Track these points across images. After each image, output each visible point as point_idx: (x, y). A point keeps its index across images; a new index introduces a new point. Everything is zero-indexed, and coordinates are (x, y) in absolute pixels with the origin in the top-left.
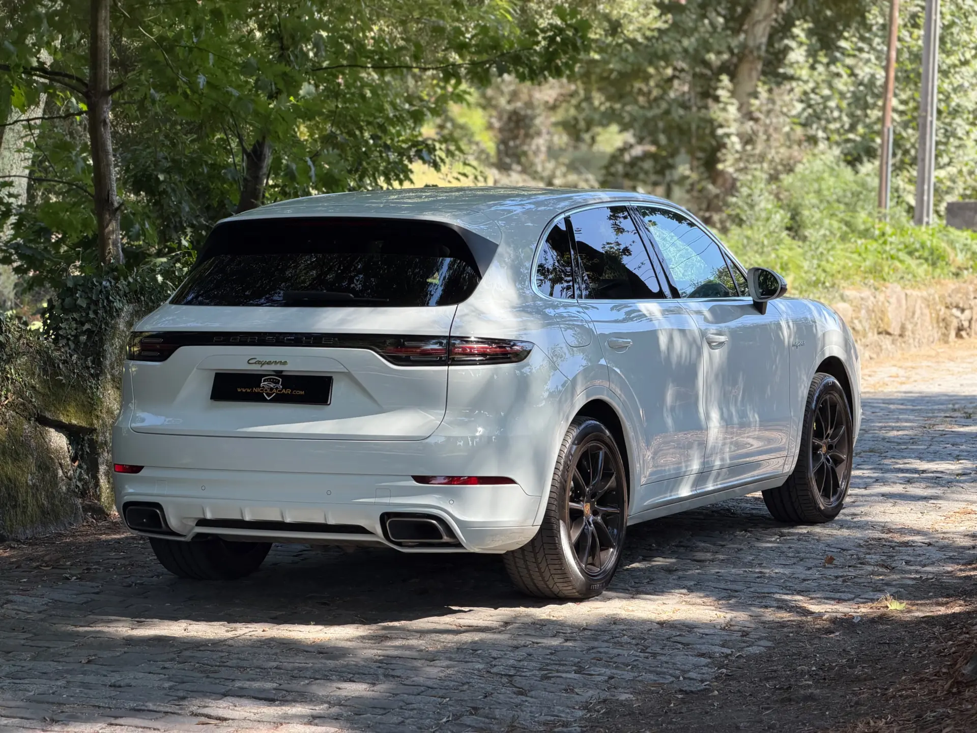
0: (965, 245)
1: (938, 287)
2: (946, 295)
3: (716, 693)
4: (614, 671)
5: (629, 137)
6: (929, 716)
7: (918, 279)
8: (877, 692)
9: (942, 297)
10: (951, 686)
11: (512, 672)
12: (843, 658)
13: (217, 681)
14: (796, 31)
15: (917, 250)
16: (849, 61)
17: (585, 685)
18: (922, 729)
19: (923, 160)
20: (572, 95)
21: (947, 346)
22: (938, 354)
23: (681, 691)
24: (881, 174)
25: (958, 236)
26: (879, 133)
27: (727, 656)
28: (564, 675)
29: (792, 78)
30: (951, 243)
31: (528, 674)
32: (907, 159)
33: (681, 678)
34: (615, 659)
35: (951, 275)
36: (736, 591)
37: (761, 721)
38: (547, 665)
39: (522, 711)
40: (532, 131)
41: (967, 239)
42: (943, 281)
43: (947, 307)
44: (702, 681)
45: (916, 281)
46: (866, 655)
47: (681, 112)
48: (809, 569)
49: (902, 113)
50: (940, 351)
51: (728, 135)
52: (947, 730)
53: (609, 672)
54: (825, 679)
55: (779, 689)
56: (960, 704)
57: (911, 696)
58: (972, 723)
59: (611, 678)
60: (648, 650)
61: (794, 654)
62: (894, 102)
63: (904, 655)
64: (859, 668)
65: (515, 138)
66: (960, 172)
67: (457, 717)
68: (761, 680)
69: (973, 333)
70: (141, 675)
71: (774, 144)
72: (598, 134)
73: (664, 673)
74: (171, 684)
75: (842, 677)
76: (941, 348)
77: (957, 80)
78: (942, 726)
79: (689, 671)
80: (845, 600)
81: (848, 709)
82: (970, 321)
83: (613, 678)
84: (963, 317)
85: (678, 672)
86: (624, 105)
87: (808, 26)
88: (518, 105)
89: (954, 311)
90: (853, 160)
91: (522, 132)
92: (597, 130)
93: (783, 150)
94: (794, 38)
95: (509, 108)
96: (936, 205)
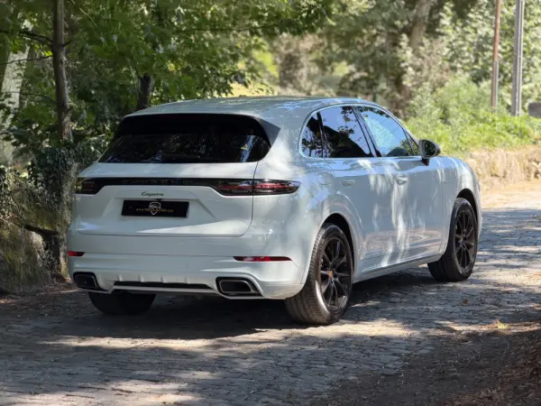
1: (525, 150)
2: (529, 154)
3: (403, 375)
4: (346, 364)
5: (352, 68)
6: (521, 387)
8: (492, 375)
9: (526, 156)
10: (533, 371)
11: (290, 365)
12: (473, 355)
13: (126, 371)
14: (446, 8)
15: (512, 129)
16: (474, 25)
17: (330, 372)
19: (516, 79)
20: (321, 45)
21: (530, 182)
22: (524, 187)
23: (383, 375)
24: (492, 87)
25: (535, 121)
26: (491, 65)
27: (408, 355)
28: (319, 366)
29: (442, 34)
30: (531, 125)
31: (299, 366)
32: (507, 79)
33: (383, 368)
34: (346, 357)
35: (531, 143)
36: (414, 319)
37: (428, 391)
38: (309, 361)
39: (295, 386)
40: (299, 65)
41: (540, 123)
42: (527, 147)
43: (529, 161)
44: (395, 369)
45: (512, 147)
46: (486, 354)
47: (382, 54)
48: (454, 306)
49: (503, 53)
51: (406, 67)
53: (343, 364)
54: (463, 367)
55: (438, 373)
56: (538, 380)
57: (511, 376)
59: (345, 367)
60: (365, 352)
61: (446, 354)
62: (499, 47)
63: (507, 354)
64: (482, 361)
65: (289, 69)
66: (536, 86)
67: (259, 390)
68: (427, 368)
70: (83, 368)
71: (433, 71)
72: (335, 66)
73: (374, 365)
74: (101, 372)
75: (472, 366)
76: (526, 184)
77: (534, 35)
78: (528, 392)
79: (388, 363)
80: (474, 324)
81: (476, 384)
84: (538, 166)
85: (381, 364)
86: (349, 50)
87: (452, 5)
88: (291, 50)
89: (534, 163)
90: (477, 80)
91: (293, 66)
92: (335, 64)
93: (438, 75)
94: (445, 12)
95: (286, 52)
96: (523, 104)
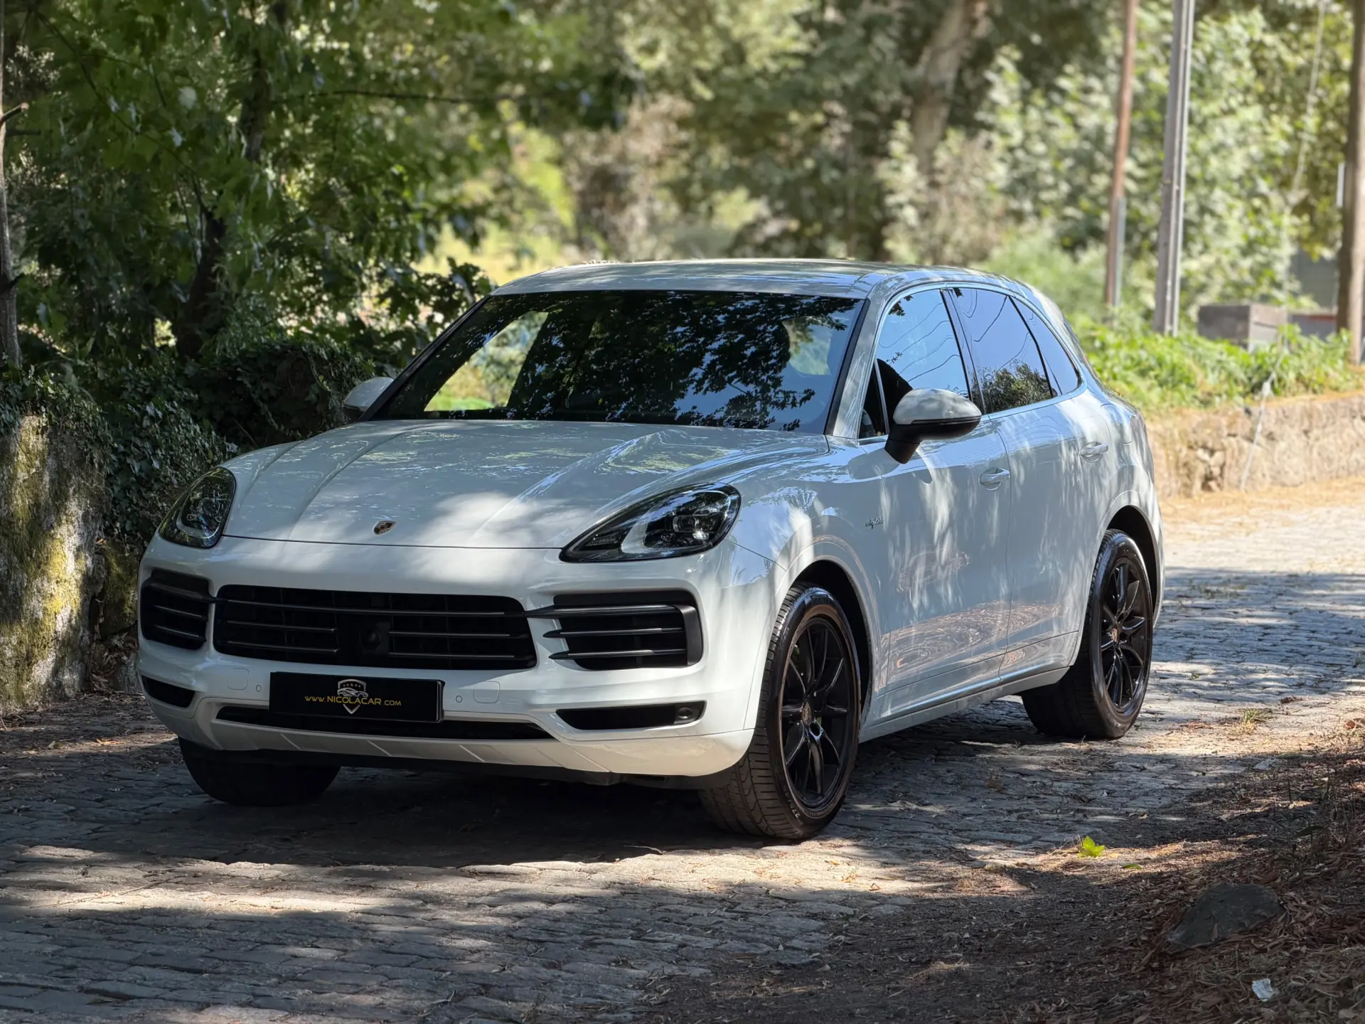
0: (1219, 362)
1: (1179, 418)
2: (1190, 430)
3: (828, 967)
4: (687, 937)
5: (758, 208)
6: (1118, 1000)
7: (1152, 408)
8: (1049, 968)
9: (1183, 434)
10: (1152, 960)
11: (544, 937)
12: (1008, 921)
13: (122, 945)
14: (1001, 61)
15: (1151, 369)
16: (1070, 107)
17: (644, 955)
18: (1106, 1017)
19: (1167, 245)
20: (684, 146)
21: (1189, 500)
22: (1176, 511)
23: (779, 965)
24: (1109, 262)
25: (1209, 349)
26: (1107, 207)
27: (847, 917)
28: (616, 941)
29: (989, 127)
30: (1199, 359)
31: (566, 939)
32: (1146, 244)
33: (781, 948)
34: (690, 921)
35: (1197, 403)
36: (869, 829)
37: (884, 1007)
38: (594, 927)
39: (552, 990)
40: (624, 197)
41: (1221, 353)
42: (1185, 411)
43: (1190, 447)
44: (810, 952)
45: (1148, 410)
46: (1041, 917)
47: (835, 174)
48: (973, 800)
49: (1138, 181)
50: (1180, 507)
51: (901, 206)
52: (1141, 1019)
53: (679, 938)
54: (980, 950)
55: (916, 963)
56: (1161, 983)
57: (1095, 974)
58: (1176, 1010)
59: (682, 946)
60: (738, 908)
61: (942, 916)
62: (1128, 165)
63: (1093, 918)
64: (1029, 935)
65: (601, 205)
66: (1218, 262)
67: (459, 997)
68: (891, 951)
69: (1225, 484)
70: (11, 935)
71: (963, 219)
72: (719, 203)
73: (757, 940)
74: (56, 948)
75: (1004, 947)
76: (1181, 504)
77: (1217, 135)
78: (1134, 1013)
79: (793, 937)
80: (1019, 844)
81: (1008, 991)
82: (1222, 467)
83: (685, 946)
84: (1212, 461)
85: (777, 939)
86: (754, 163)
87: (1017, 55)
88: (607, 158)
89: (1200, 453)
90: (1073, 243)
91: (610, 198)
92: (719, 196)
93: (975, 229)
94: (1000, 70)
95: (595, 161)
96: (1184, 308)
